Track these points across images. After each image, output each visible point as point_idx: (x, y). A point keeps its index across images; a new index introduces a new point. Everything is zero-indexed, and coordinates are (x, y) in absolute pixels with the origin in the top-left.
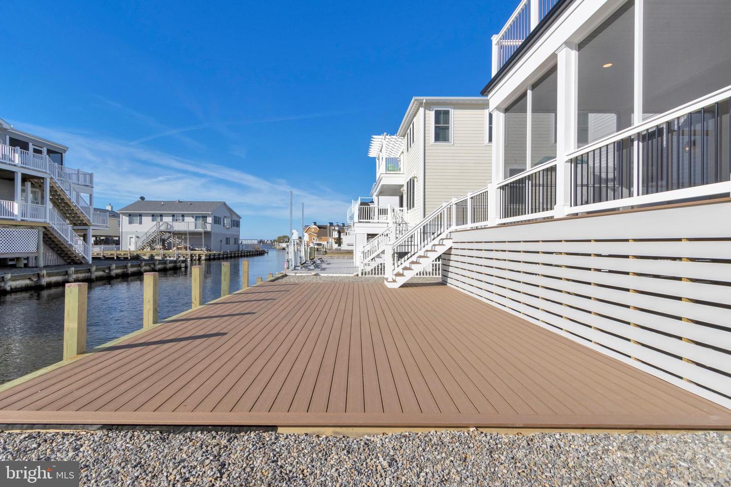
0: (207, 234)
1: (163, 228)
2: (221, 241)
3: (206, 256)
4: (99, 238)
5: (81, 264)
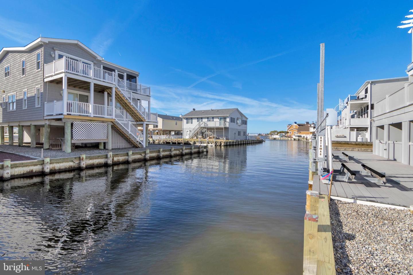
0: (226, 129)
1: (203, 126)
2: (235, 134)
3: (224, 143)
5: (139, 147)
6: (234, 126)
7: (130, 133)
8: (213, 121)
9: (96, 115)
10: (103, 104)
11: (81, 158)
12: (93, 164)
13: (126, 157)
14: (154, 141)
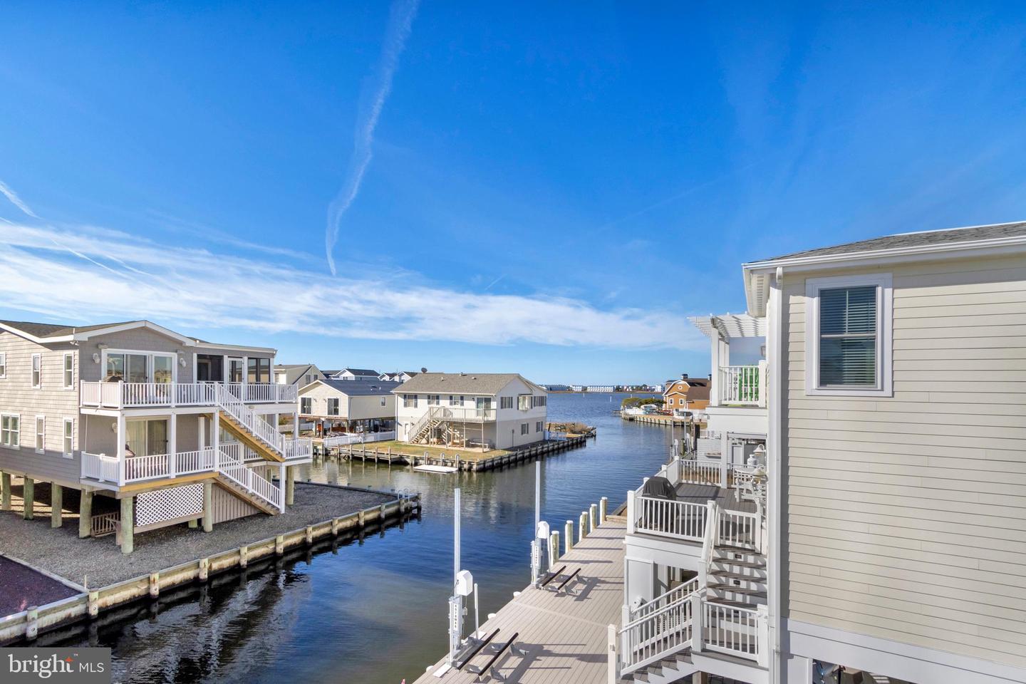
0: (490, 425)
1: (440, 415)
2: (513, 431)
3: (478, 464)
4: (374, 422)
5: (272, 515)
6: (510, 414)
7: (251, 490)
8: (462, 404)
9: (181, 473)
10: (196, 448)
11: (152, 579)
12: (174, 584)
13: (236, 558)
14: (326, 450)
